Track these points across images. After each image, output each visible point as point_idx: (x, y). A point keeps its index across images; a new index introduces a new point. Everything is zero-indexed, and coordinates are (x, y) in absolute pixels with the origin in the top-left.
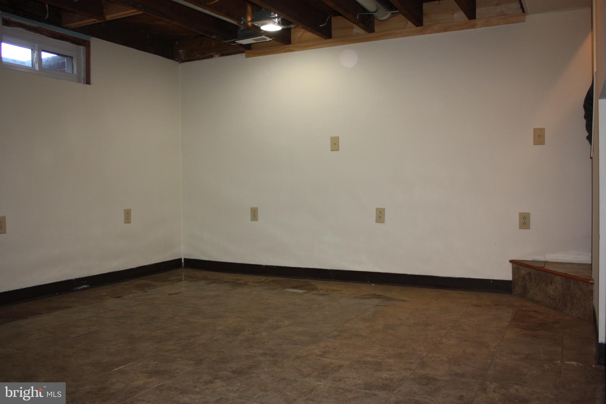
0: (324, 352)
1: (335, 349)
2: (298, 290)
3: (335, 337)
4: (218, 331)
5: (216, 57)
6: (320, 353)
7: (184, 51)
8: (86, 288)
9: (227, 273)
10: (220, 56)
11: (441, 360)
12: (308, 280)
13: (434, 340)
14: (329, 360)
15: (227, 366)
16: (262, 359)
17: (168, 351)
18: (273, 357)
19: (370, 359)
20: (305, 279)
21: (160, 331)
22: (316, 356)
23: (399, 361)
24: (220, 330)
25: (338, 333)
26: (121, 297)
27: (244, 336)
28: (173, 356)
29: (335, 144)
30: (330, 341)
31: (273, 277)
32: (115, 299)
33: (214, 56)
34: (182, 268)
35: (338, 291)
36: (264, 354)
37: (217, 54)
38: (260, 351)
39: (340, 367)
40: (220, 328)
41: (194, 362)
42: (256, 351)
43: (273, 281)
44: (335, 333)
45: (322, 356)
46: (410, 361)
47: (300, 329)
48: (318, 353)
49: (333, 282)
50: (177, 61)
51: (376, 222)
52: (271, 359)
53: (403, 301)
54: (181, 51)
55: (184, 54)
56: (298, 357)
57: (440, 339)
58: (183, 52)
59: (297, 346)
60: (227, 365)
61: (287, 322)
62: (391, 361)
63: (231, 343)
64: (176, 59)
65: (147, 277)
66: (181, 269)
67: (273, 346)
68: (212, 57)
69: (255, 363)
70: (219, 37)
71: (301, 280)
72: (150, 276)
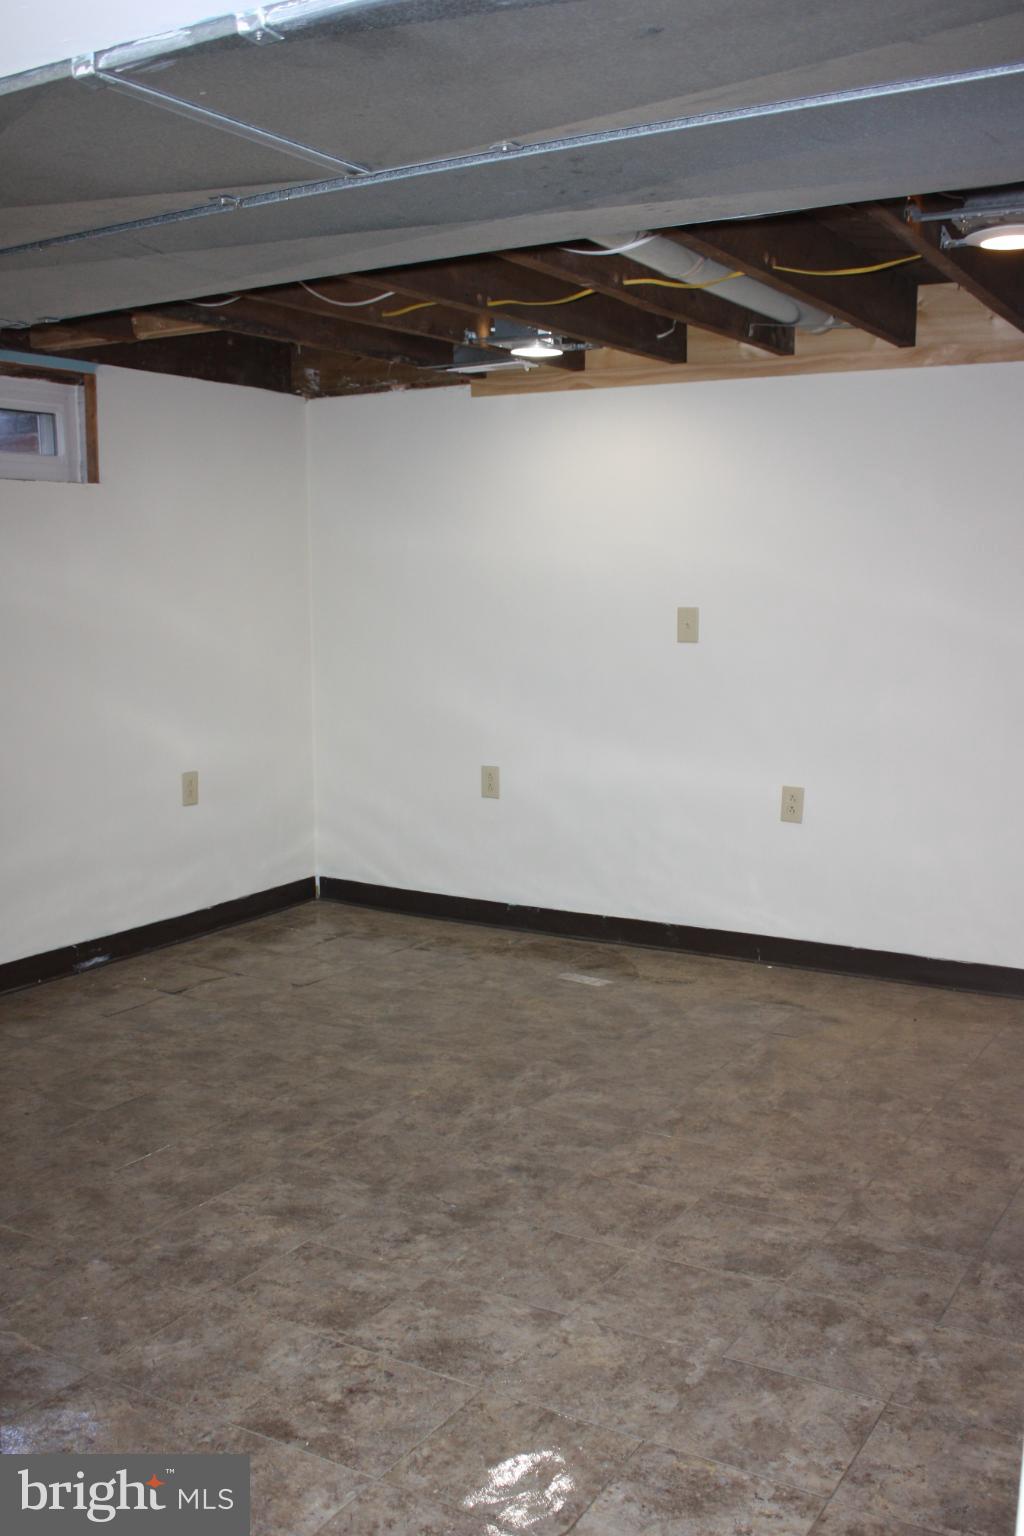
0: (645, 1168)
1: (669, 1159)
2: (593, 979)
3: (671, 1125)
4: (414, 1102)
5: (397, 389)
6: (638, 1170)
7: (317, 372)
8: (102, 963)
9: (423, 919)
10: (407, 388)
11: (897, 1200)
12: (615, 947)
13: (891, 1142)
14: (654, 1191)
15: (438, 1199)
16: (511, 1181)
17: (309, 1155)
18: (535, 1176)
19: (742, 1190)
20: (609, 943)
21: (286, 1099)
22: (628, 1177)
23: (806, 1197)
24: (418, 1098)
25: (677, 1115)
26: (184, 993)
27: (471, 1115)
28: (323, 1168)
29: (688, 626)
30: (660, 1137)
31: (535, 933)
32: (173, 996)
33: (393, 388)
34: (315, 899)
35: (686, 983)
36: (516, 1169)
37: (398, 383)
38: (508, 1160)
39: (679, 1208)
40: (416, 1093)
41: (367, 1186)
42: (497, 1159)
43: (535, 948)
44: (674, 1114)
45: (641, 1177)
46: (829, 1199)
47: (595, 1099)
48: (633, 1171)
49: (676, 955)
50: (299, 394)
51: (783, 820)
52: (532, 1182)
53: (836, 1021)
54: (310, 372)
55: (318, 379)
56: (588, 1180)
57: (903, 1139)
58: (315, 374)
59: (588, 1148)
60: (439, 1195)
61: (567, 1077)
62: (789, 1197)
63: (444, 1134)
64: (298, 391)
65: (235, 928)
66: (312, 902)
67: (535, 1146)
68: (387, 388)
69: (497, 1191)
70: (407, 359)
71: (601, 947)
72: (242, 926)
